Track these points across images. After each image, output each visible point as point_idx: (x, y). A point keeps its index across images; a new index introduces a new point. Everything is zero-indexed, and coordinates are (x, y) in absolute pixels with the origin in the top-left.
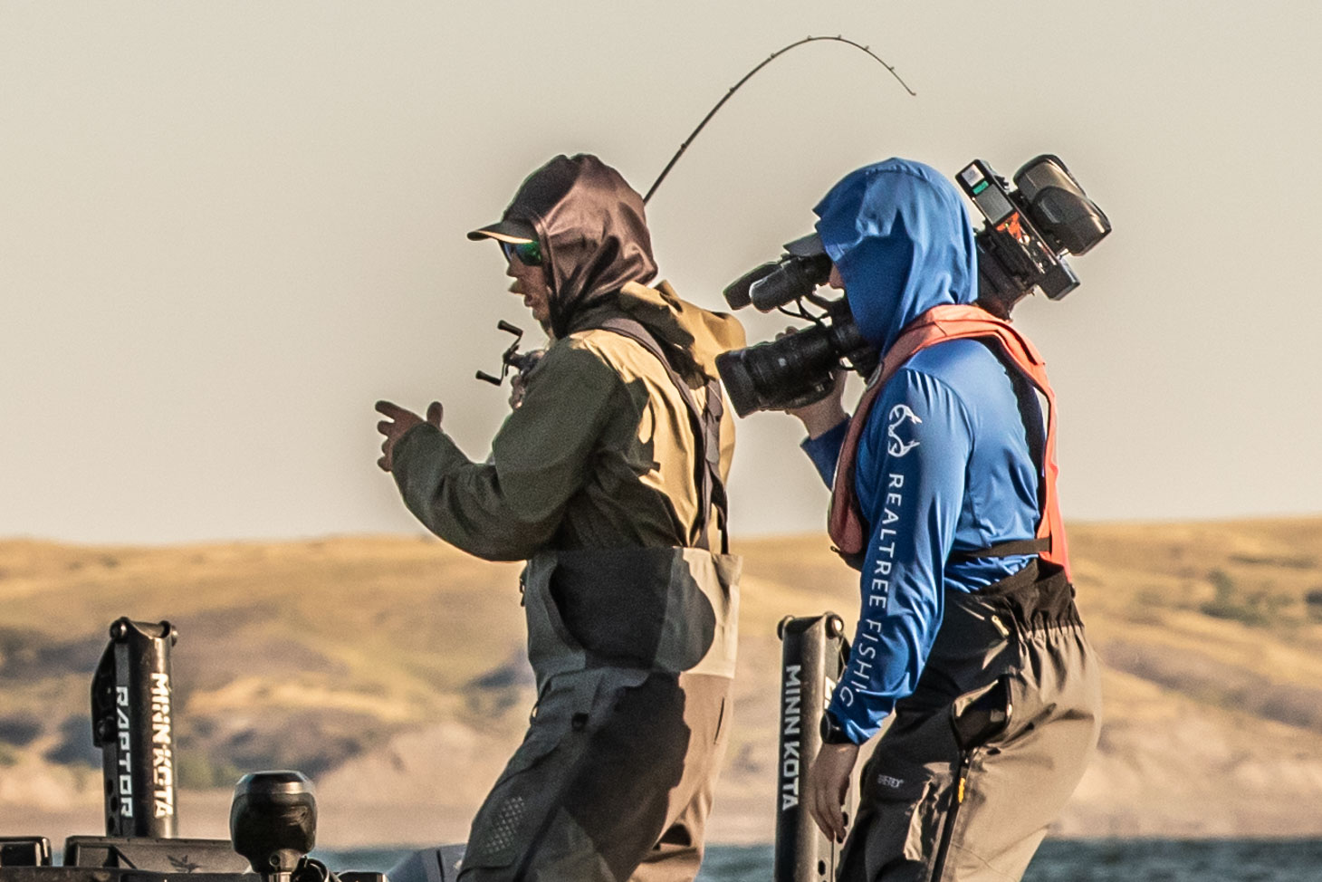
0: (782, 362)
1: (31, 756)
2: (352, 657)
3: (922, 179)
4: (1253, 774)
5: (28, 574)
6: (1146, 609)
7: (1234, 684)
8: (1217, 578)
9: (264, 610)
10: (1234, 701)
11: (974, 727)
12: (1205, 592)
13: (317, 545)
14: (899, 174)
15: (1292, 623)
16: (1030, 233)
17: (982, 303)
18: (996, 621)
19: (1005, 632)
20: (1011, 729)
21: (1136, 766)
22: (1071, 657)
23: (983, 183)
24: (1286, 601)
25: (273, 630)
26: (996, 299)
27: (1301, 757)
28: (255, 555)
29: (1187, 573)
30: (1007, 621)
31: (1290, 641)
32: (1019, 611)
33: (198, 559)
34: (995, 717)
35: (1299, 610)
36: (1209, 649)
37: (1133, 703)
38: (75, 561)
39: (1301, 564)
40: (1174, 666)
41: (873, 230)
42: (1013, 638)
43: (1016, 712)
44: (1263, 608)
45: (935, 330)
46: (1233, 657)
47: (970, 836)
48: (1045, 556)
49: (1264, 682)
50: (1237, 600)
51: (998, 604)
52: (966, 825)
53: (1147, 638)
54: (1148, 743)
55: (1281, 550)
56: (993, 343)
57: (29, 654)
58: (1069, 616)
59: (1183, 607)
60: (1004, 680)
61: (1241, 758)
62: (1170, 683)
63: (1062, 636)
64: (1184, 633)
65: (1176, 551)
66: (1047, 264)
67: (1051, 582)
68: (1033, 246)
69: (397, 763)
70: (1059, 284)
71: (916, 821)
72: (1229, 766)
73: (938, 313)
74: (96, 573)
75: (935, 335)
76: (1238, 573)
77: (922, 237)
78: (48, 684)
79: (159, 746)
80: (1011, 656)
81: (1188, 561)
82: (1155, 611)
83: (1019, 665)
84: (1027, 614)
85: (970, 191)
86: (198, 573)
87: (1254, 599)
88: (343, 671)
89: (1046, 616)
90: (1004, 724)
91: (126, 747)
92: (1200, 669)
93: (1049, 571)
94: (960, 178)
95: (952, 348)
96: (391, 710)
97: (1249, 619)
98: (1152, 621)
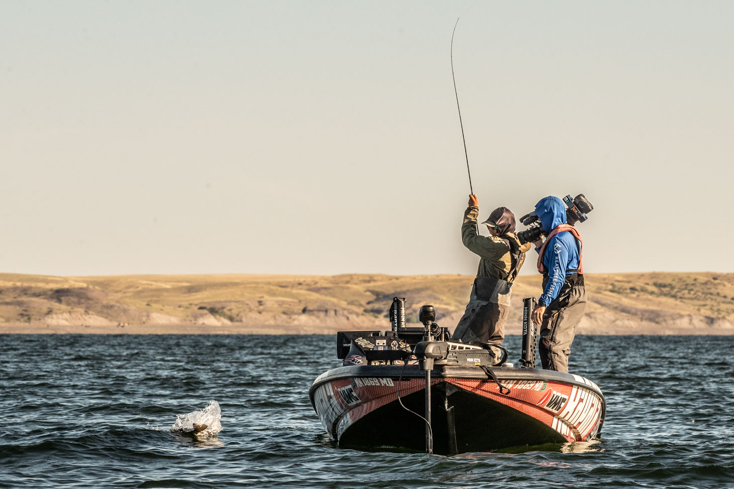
0: (530, 234)
1: (381, 316)
2: (444, 298)
3: (555, 200)
4: (619, 323)
5: (381, 281)
6: (599, 291)
7: (615, 305)
8: (612, 284)
9: (427, 288)
10: (616, 308)
11: (563, 303)
12: (610, 287)
13: (438, 276)
14: (551, 199)
15: (627, 293)
16: (577, 210)
17: (568, 223)
18: (569, 284)
19: (570, 286)
20: (569, 304)
21: (597, 321)
22: (582, 292)
23: (568, 200)
24: (626, 289)
25: (429, 292)
26: (570, 223)
27: (628, 319)
28: (426, 278)
29: (607, 284)
30: (571, 284)
31: (626, 297)
32: (573, 282)
33: (414, 278)
34: (567, 301)
35: (629, 291)
36: (611, 298)
37: (596, 309)
38: (390, 278)
39: (629, 282)
40: (604, 301)
41: (546, 211)
42: (572, 287)
43: (571, 300)
44: (621, 291)
45: (559, 229)
46: (615, 300)
47: (560, 325)
48: (579, 273)
49: (621, 305)
50: (616, 289)
51: (569, 281)
52: (560, 323)
53: (599, 296)
54: (599, 316)
55: (625, 279)
56: (571, 232)
57: (381, 296)
58: (582, 284)
59: (606, 290)
60: (569, 294)
61: (617, 319)
62: (603, 305)
63: (581, 288)
64: (606, 295)
65: (605, 279)
66: (580, 216)
67: (580, 277)
68: (578, 212)
69: (453, 319)
70: (582, 220)
71: (550, 322)
72: (614, 321)
73: (560, 226)
74: (394, 281)
75: (559, 230)
76: (616, 284)
77: (555, 212)
78: (385, 302)
79: (402, 322)
80: (571, 290)
81: (607, 281)
82: (600, 291)
83: (572, 292)
84: (575, 283)
85: (565, 202)
86: (414, 281)
87: (620, 289)
88: (442, 300)
89: (578, 284)
90: (568, 303)
91: (396, 322)
92: (609, 302)
93: (580, 275)
94: (563, 199)
95: (562, 233)
96: (452, 308)
97: (619, 293)
98: (600, 293)
